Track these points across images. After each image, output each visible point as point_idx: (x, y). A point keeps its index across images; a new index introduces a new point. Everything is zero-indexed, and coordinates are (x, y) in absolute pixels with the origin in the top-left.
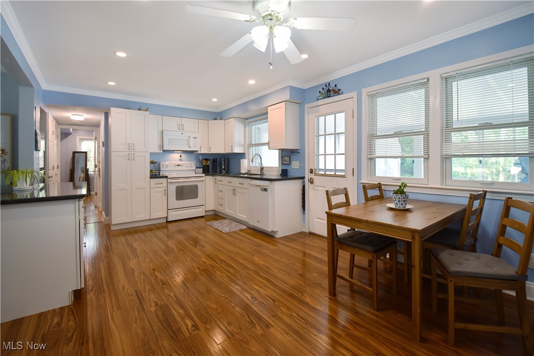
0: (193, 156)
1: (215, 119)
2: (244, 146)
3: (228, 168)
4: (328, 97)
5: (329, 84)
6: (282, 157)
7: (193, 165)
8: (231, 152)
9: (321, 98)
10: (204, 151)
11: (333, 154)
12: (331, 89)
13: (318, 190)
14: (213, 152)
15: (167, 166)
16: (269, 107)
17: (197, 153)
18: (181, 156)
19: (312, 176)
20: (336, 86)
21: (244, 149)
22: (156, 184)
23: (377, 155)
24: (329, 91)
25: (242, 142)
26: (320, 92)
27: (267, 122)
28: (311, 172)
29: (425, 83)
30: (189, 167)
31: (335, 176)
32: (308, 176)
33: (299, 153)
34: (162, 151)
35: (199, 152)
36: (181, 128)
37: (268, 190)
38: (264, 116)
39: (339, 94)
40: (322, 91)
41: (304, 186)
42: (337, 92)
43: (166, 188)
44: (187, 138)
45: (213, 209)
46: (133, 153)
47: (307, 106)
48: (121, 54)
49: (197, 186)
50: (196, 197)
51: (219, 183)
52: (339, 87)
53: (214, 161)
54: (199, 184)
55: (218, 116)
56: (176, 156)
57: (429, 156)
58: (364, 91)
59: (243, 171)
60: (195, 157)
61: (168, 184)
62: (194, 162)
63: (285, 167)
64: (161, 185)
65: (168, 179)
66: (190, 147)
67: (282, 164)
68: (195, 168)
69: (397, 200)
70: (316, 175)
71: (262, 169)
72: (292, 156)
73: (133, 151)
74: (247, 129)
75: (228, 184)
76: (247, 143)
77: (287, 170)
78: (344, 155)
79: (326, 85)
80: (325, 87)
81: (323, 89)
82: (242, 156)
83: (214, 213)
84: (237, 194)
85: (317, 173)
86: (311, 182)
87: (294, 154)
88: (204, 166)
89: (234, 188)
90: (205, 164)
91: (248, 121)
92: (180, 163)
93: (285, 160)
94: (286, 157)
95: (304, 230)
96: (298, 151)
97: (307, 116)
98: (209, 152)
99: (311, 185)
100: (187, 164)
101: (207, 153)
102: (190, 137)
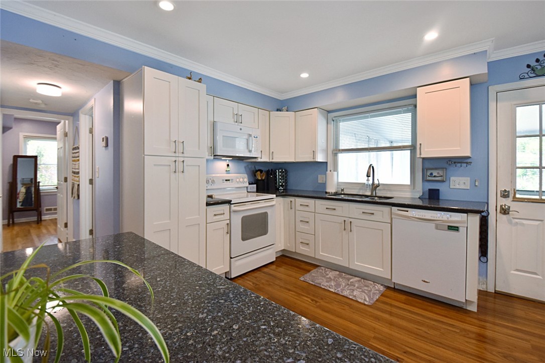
0: (242, 166)
1: (278, 110)
2: (326, 152)
7: (245, 180)
8: (312, 160)
9: (532, 75)
10: (265, 159)
11: (537, 168)
13: (523, 225)
14: (275, 160)
15: (213, 182)
16: (418, 89)
18: (228, 165)
19: (507, 202)
21: (327, 156)
22: (215, 215)
25: (324, 145)
26: (528, 66)
28: (505, 194)
32: (494, 203)
33: (469, 163)
34: (212, 157)
35: (259, 160)
36: (238, 119)
37: (461, 229)
38: (380, 107)
40: (533, 63)
43: (228, 221)
44: (247, 136)
45: (283, 248)
46: (182, 159)
49: (266, 213)
50: (265, 233)
51: (300, 208)
53: (269, 173)
54: (269, 211)
55: (282, 106)
56: (221, 165)
59: (331, 189)
60: (245, 167)
61: (232, 214)
62: (246, 175)
63: (432, 186)
64: (222, 216)
65: (232, 205)
66: (250, 151)
67: (425, 180)
68: (247, 184)
70: (515, 199)
71: (375, 187)
72: (452, 169)
73: (181, 155)
74: (331, 126)
76: (331, 147)
77: (438, 190)
81: (537, 61)
83: (281, 254)
84: (354, 228)
85: (518, 196)
86: (505, 211)
87: (459, 165)
88: (258, 180)
89: (345, 219)
90: (260, 178)
91: (333, 115)
92: (228, 176)
93: (431, 174)
94: (436, 169)
95: (482, 288)
96: (469, 161)
97: (492, 105)
98: (271, 161)
99: (505, 216)
100: (237, 178)
101: (268, 160)
102: (250, 135)
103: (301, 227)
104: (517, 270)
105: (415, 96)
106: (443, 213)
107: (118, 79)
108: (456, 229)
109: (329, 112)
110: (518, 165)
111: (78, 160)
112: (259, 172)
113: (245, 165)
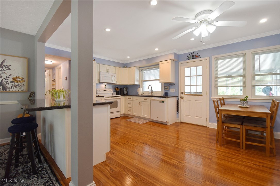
0: (111, 86)
1: (123, 67)
2: (139, 81)
3: (128, 92)
4: (193, 59)
5: (193, 53)
6: (164, 87)
7: (112, 91)
8: (133, 84)
9: (189, 59)
10: (118, 84)
11: (195, 85)
12: (194, 55)
13: (186, 102)
14: (122, 84)
15: (100, 91)
16: (160, 62)
17: (114, 84)
18: (105, 86)
19: (183, 95)
20: (197, 54)
21: (139, 83)
23: (218, 85)
24: (193, 56)
25: (138, 79)
26: (188, 56)
27: (159, 69)
28: (182, 93)
29: (244, 56)
30: (110, 91)
31: (196, 95)
32: (180, 95)
33: (175, 84)
34: (99, 83)
35: (116, 84)
36: (108, 71)
37: (164, 102)
38: (158, 66)
39: (199, 58)
40: (189, 56)
41: (178, 101)
42: (198, 57)
44: (111, 76)
45: (124, 113)
47: (180, 63)
48: (108, 30)
49: (117, 101)
50: (117, 107)
51: (128, 99)
52: (199, 54)
53: (121, 89)
55: (125, 65)
56: (103, 86)
57: (246, 86)
58: (213, 57)
59: (140, 94)
62: (112, 89)
63: (166, 92)
65: (105, 97)
66: (112, 81)
67: (164, 90)
68: (112, 92)
69: (244, 103)
70: (185, 95)
71: (152, 92)
72: (171, 86)
74: (141, 72)
75: (136, 100)
76: (141, 80)
77: (167, 93)
78: (202, 86)
79: (191, 53)
80: (191, 54)
81: (190, 55)
82: (138, 86)
84: (142, 104)
85: (185, 94)
86: (182, 98)
87: (172, 85)
88: (117, 91)
89: (140, 102)
90: (117, 90)
91: (141, 69)
92: (105, 89)
93: (166, 88)
94: (167, 86)
95: (178, 121)
96: (174, 84)
97: (180, 67)
98: (120, 84)
99: (182, 100)
100: (109, 90)
101: (119, 84)
102: (112, 76)
103: (129, 105)
104: (186, 115)
105: (159, 64)
106: (161, 98)
107: (70, 60)
108: (163, 102)
109: (140, 68)
110: (186, 85)
111: (55, 84)
112: (117, 88)
113: (112, 86)
